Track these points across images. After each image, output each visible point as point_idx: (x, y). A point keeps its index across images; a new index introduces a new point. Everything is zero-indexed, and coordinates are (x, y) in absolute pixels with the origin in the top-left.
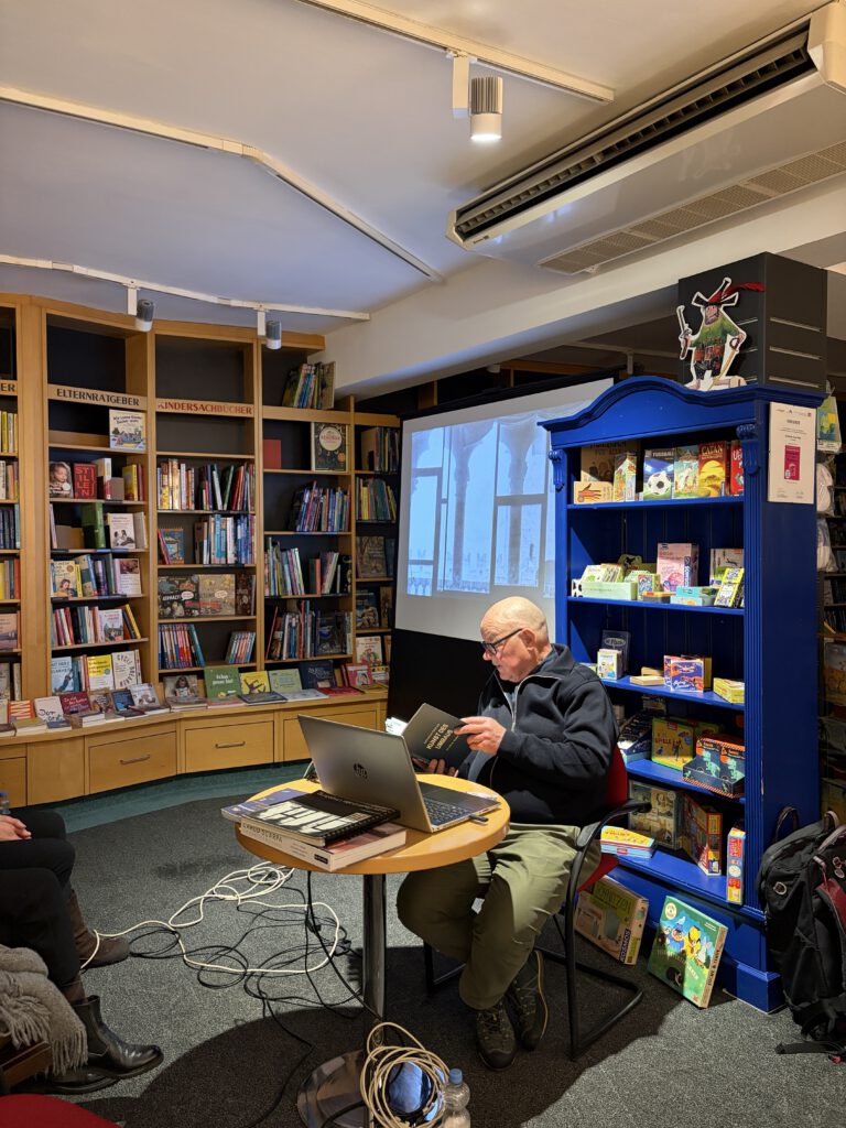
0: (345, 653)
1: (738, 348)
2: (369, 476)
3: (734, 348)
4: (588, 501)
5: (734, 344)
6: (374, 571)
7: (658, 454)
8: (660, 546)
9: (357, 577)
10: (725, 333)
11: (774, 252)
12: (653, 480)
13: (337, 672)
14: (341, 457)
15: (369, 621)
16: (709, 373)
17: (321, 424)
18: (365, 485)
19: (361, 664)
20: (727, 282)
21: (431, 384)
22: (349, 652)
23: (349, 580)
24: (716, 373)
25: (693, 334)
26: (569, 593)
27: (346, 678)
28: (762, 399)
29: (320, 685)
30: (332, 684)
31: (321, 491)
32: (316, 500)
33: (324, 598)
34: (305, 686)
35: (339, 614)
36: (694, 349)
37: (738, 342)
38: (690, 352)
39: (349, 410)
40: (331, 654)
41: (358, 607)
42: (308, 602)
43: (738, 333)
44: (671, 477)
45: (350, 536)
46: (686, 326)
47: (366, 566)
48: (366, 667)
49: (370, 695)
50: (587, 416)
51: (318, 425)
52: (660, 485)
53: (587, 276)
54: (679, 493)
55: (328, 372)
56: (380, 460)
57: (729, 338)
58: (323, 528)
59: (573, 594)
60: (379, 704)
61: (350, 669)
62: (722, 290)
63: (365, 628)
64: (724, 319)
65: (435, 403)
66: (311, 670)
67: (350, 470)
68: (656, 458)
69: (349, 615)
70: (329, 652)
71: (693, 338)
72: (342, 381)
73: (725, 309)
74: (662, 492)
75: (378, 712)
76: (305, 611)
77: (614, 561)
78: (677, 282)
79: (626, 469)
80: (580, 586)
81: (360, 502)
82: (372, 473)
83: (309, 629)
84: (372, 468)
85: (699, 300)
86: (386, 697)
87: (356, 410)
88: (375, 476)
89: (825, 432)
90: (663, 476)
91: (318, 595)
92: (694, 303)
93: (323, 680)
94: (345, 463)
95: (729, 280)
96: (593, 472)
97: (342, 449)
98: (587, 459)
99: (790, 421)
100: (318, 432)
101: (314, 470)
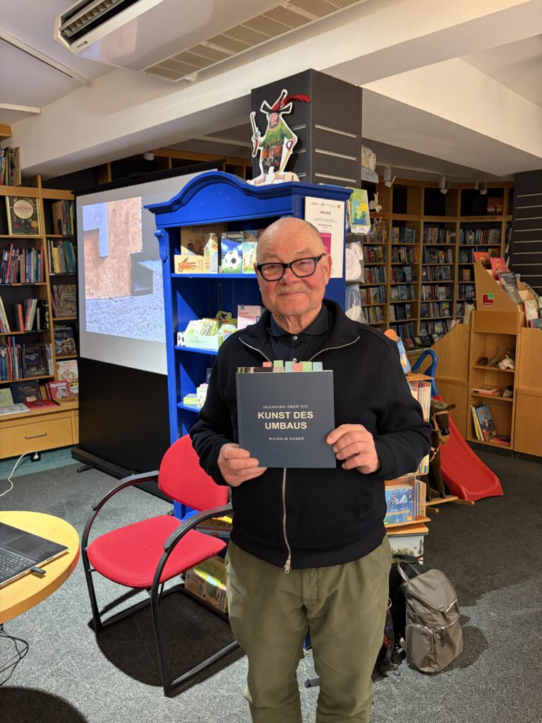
0: (48, 374)
1: (291, 150)
2: (60, 239)
3: (289, 149)
4: (186, 272)
5: (289, 146)
6: (70, 311)
7: (231, 236)
8: (239, 307)
9: (54, 316)
10: (283, 136)
11: (318, 70)
12: (228, 257)
13: (42, 389)
14: (34, 224)
15: (67, 348)
16: (272, 169)
17: (14, 197)
18: (55, 246)
19: (62, 382)
20: (284, 94)
21: (105, 166)
22: (52, 373)
23: (47, 320)
24: (277, 169)
25: (262, 135)
26: (176, 343)
27: (50, 392)
28: (299, 194)
29: (29, 399)
30: (38, 398)
31: (18, 251)
32: (14, 258)
33: (27, 334)
34: (16, 401)
35: (43, 345)
36: (262, 149)
37: (292, 144)
38: (259, 151)
39: (37, 187)
40: (38, 375)
41: (56, 338)
42: (14, 338)
43: (291, 137)
44: (241, 254)
45: (45, 286)
46: (257, 129)
47: (63, 308)
48: (65, 384)
49: (64, 406)
50: (178, 203)
51: (12, 198)
52: (234, 261)
53: (188, 83)
54: (246, 269)
55: (15, 155)
56: (67, 226)
57: (286, 140)
58: (22, 280)
59: (178, 345)
60: (73, 412)
61: (52, 386)
62: (281, 100)
63: (65, 355)
64: (282, 124)
65: (110, 180)
66: (20, 389)
67: (42, 234)
68: (229, 238)
69: (48, 346)
70: (35, 374)
71: (261, 140)
72: (26, 162)
73: (283, 116)
74: (235, 267)
75: (73, 417)
76: (12, 345)
77: (213, 316)
78: (250, 92)
79: (211, 246)
80: (183, 338)
81: (52, 259)
82: (61, 236)
83: (16, 358)
84: (61, 233)
85: (265, 108)
86: (77, 407)
87: (43, 187)
88: (63, 239)
89: (358, 218)
90: (235, 254)
91: (22, 332)
92: (262, 110)
93: (29, 396)
94: (37, 228)
95: (286, 91)
96: (191, 247)
97: (34, 217)
98: (185, 237)
99: (323, 212)
100: (12, 204)
101: (11, 235)
